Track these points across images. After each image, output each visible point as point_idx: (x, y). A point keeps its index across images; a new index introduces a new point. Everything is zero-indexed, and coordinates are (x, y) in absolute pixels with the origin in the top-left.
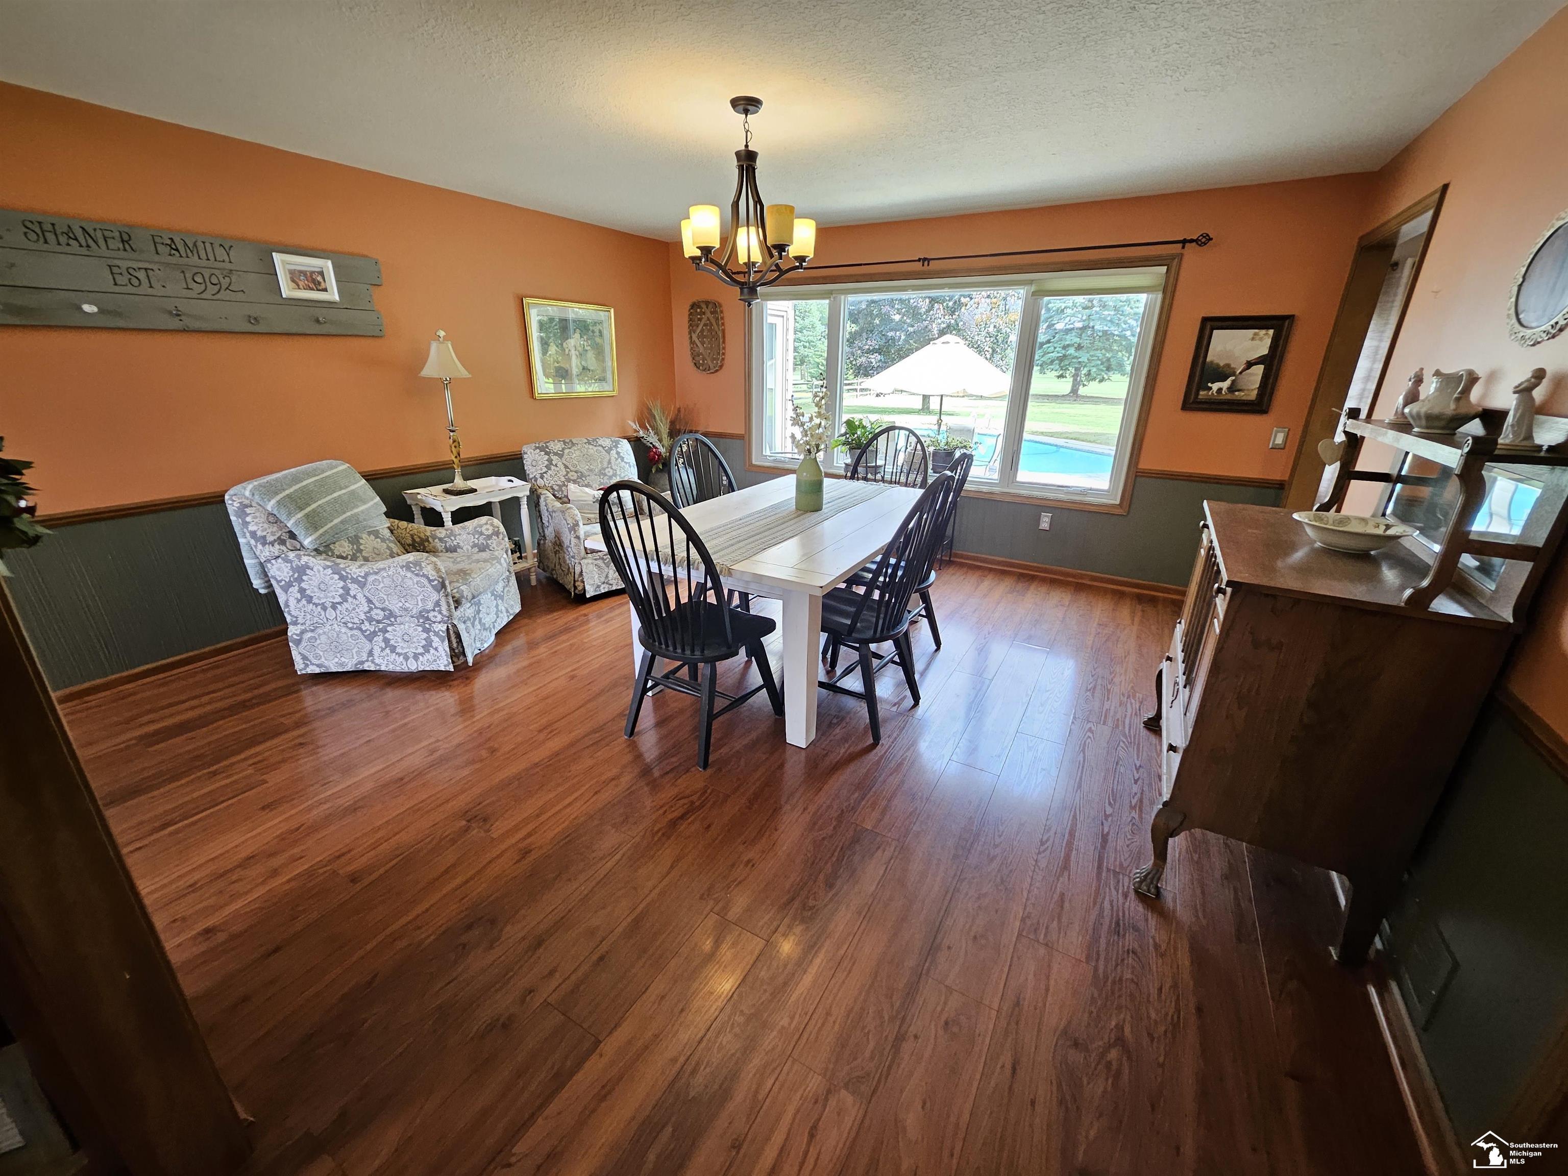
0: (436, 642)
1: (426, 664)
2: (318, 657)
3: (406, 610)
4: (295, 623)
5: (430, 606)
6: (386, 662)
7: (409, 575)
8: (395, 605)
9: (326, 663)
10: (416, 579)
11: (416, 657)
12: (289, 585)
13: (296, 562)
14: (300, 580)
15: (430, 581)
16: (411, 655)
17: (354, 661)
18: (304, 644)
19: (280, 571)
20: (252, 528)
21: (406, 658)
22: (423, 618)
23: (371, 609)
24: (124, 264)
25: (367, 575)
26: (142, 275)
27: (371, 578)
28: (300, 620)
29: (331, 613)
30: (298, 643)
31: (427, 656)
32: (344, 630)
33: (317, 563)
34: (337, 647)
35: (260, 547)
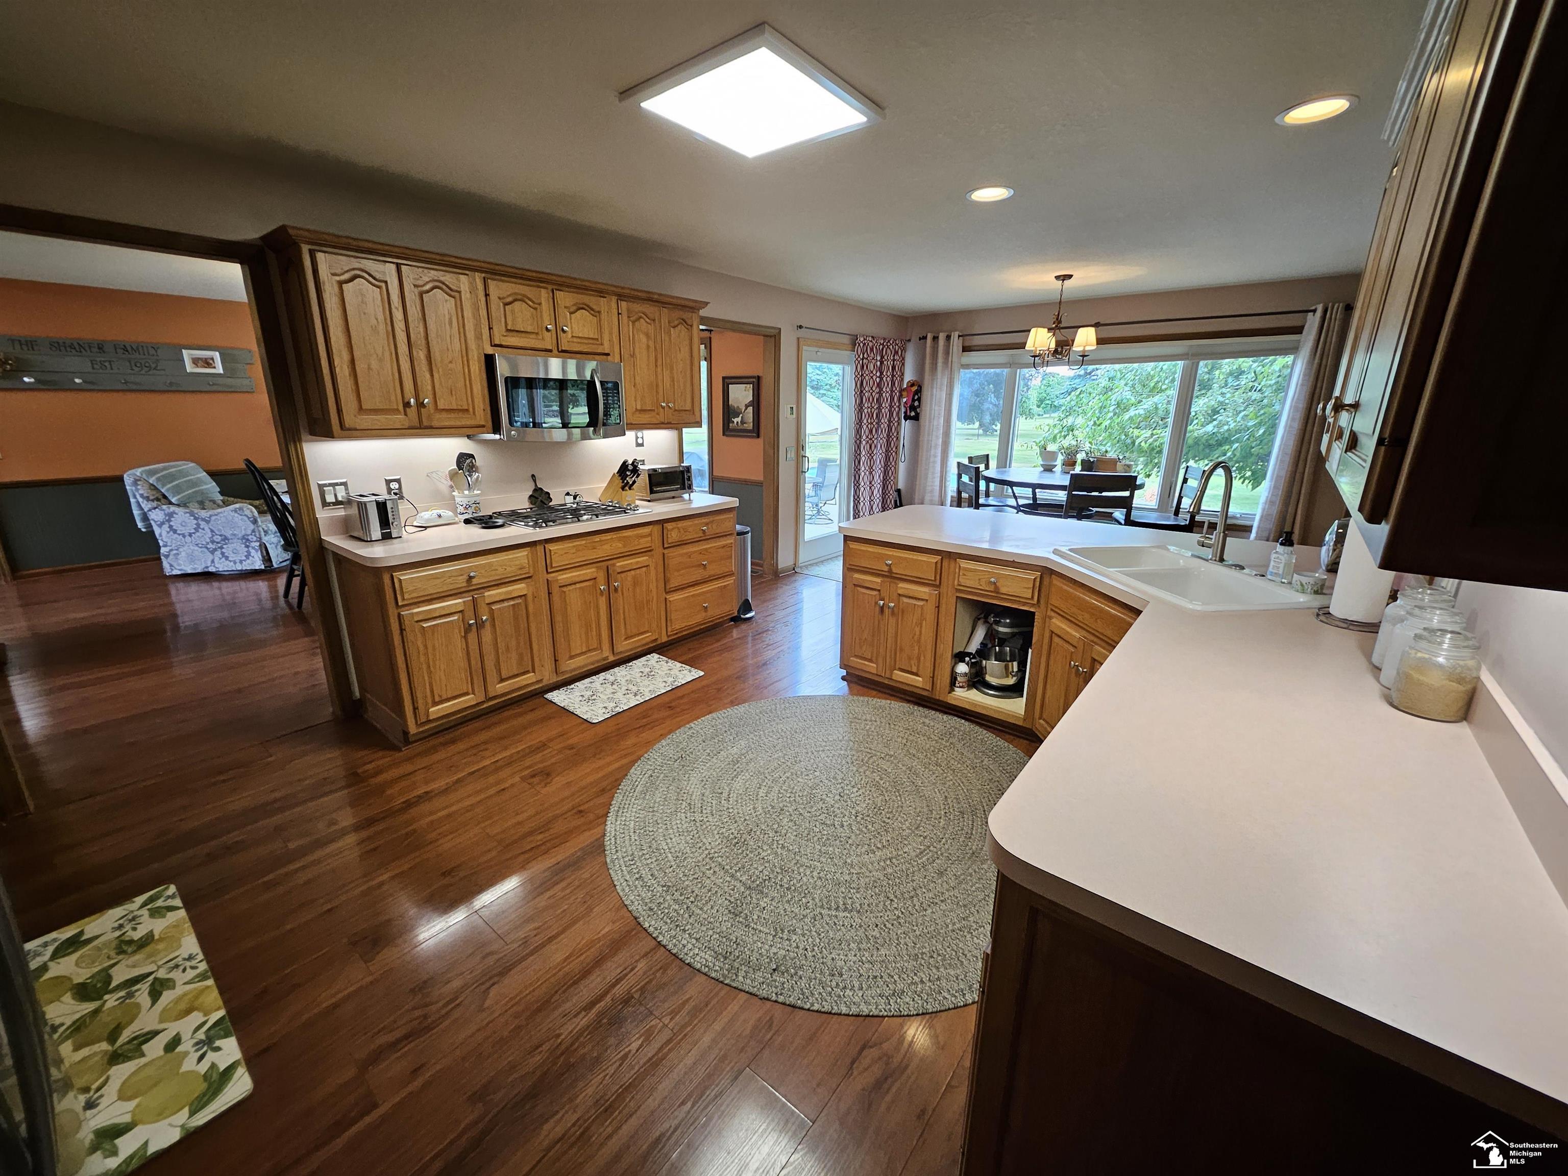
0: (253, 552)
1: (247, 566)
2: (179, 565)
3: (235, 535)
4: (165, 546)
5: (249, 532)
6: (221, 566)
7: (236, 515)
8: (228, 533)
9: (185, 568)
10: (240, 517)
11: (241, 562)
12: (162, 524)
13: (167, 511)
14: (169, 521)
15: (249, 518)
16: (238, 561)
17: (203, 566)
18: (171, 557)
19: (156, 516)
20: (141, 492)
21: (235, 563)
22: (246, 540)
23: (213, 536)
24: (98, 359)
25: (211, 516)
26: (107, 364)
27: (213, 518)
28: (169, 544)
29: (188, 539)
30: (167, 556)
31: (248, 561)
32: (196, 548)
33: (180, 511)
34: (191, 559)
35: (145, 502)
